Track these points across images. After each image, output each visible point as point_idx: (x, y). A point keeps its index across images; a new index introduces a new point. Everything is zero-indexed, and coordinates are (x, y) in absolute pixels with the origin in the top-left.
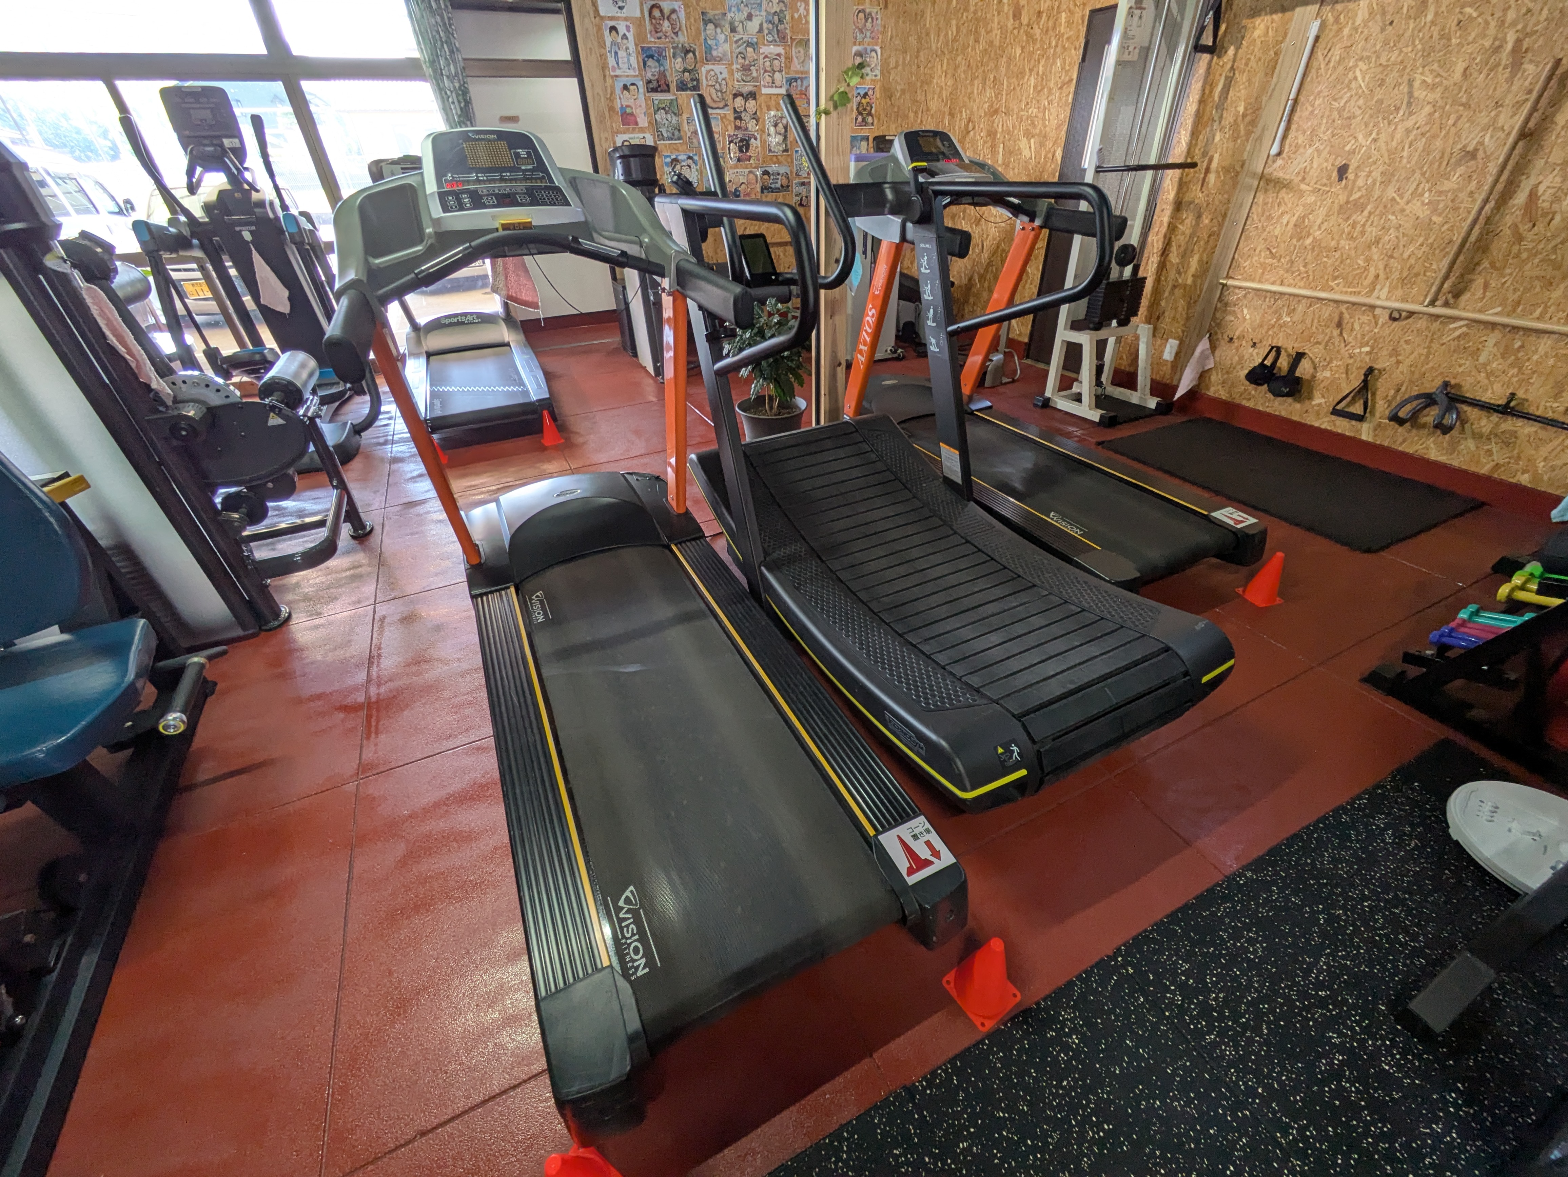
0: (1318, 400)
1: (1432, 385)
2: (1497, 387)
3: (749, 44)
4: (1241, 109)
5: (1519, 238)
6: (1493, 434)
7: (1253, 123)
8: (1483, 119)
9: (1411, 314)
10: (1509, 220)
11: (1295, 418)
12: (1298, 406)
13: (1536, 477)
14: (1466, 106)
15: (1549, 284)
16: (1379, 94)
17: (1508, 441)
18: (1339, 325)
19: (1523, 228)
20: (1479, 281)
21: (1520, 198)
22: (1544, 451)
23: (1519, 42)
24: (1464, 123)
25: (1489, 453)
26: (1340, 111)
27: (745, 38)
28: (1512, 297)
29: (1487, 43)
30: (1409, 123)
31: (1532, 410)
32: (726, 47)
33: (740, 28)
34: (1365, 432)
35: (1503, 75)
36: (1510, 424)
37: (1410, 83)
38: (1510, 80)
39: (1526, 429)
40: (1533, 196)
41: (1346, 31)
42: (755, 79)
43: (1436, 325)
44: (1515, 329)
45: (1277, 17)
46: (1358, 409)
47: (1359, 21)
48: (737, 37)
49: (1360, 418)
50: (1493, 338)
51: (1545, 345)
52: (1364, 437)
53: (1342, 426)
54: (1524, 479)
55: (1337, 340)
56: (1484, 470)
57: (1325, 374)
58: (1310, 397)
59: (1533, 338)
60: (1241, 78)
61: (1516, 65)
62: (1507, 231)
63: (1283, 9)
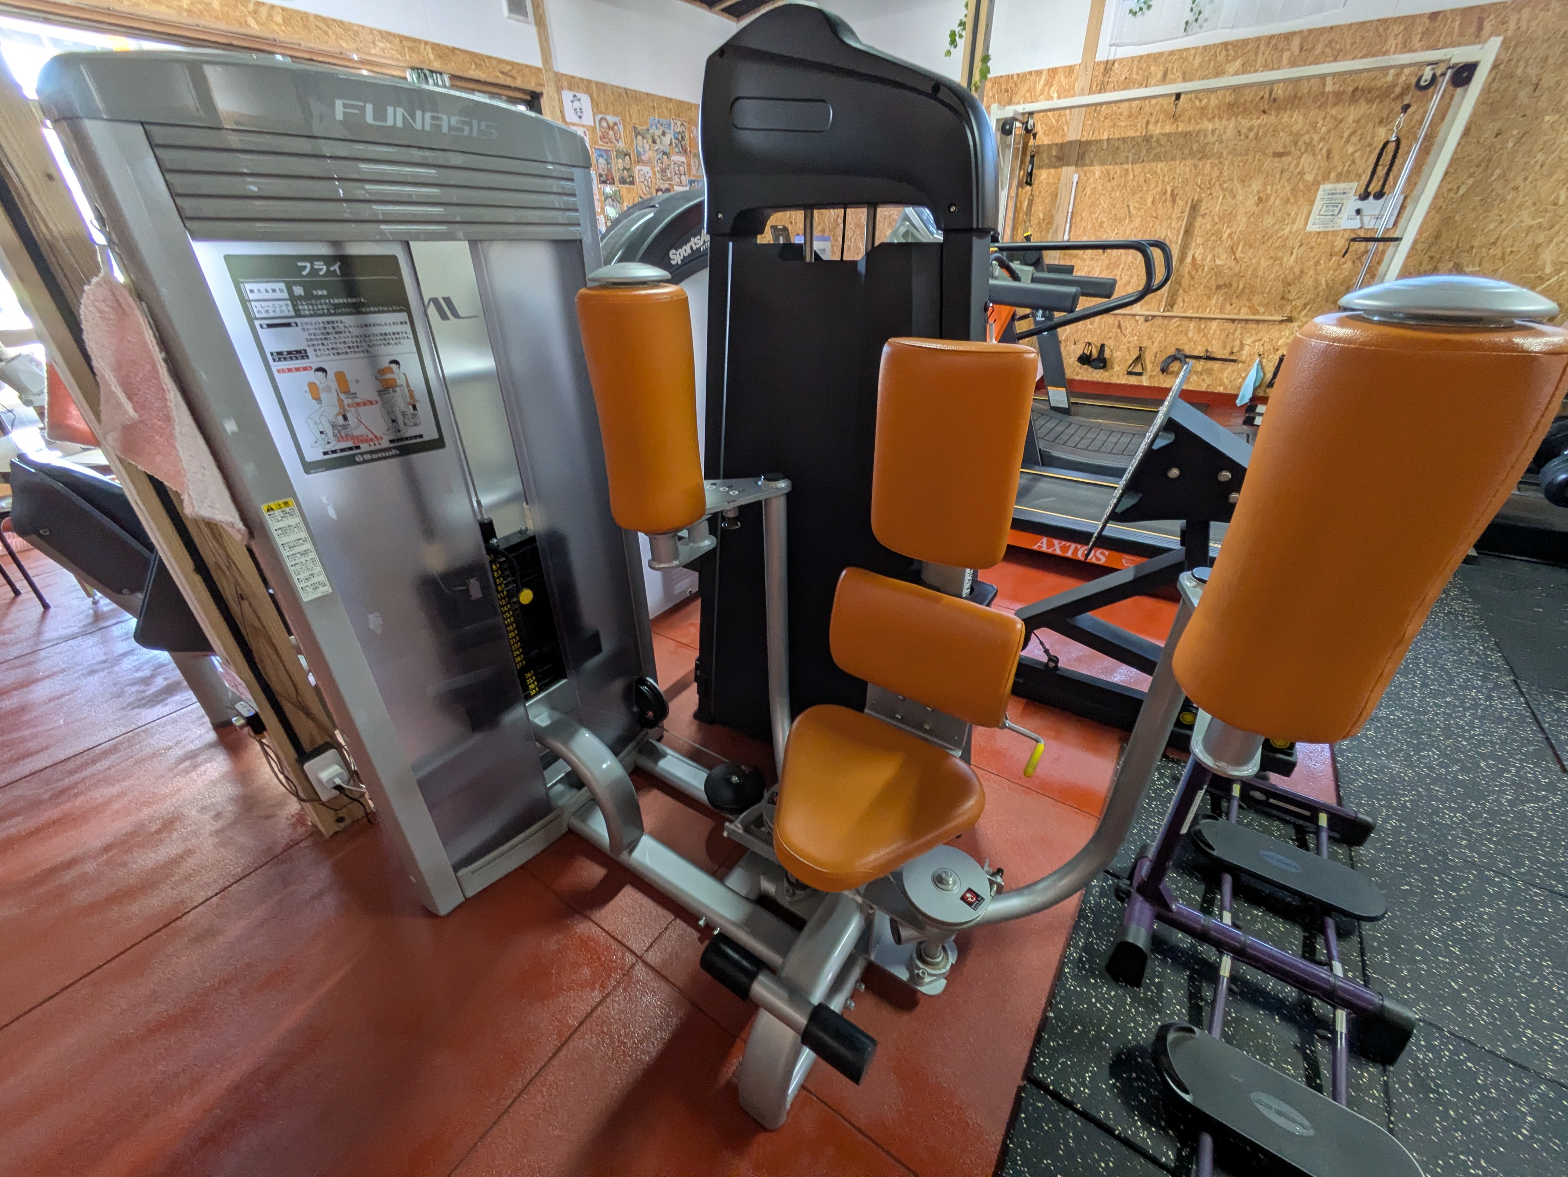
0: (1117, 368)
1: (1171, 351)
2: (1199, 348)
3: (664, 153)
4: (1041, 216)
5: (1193, 278)
6: (1203, 370)
7: (1050, 223)
8: (1165, 224)
9: (1154, 317)
10: (1186, 270)
11: (1106, 381)
12: (1106, 374)
13: (1225, 388)
14: (1156, 218)
15: (1209, 298)
16: (1114, 211)
17: (1209, 372)
18: (1119, 326)
19: (1193, 273)
20: (1180, 299)
21: (1189, 259)
22: (1225, 375)
23: (1172, 191)
24: (1157, 226)
25: (1204, 380)
26: (1097, 219)
27: (662, 148)
28: (1196, 304)
29: (1159, 189)
30: (1132, 225)
31: (1216, 356)
32: (650, 153)
33: (658, 141)
34: (1145, 381)
35: (1169, 204)
36: (1210, 364)
37: (1128, 206)
38: (1173, 207)
39: (1216, 365)
40: (1194, 258)
41: (1091, 180)
42: (670, 179)
43: (1166, 322)
44: (1201, 319)
45: (1052, 171)
46: (1138, 369)
47: (1097, 176)
48: (657, 147)
49: (1140, 374)
50: (1192, 325)
51: (1214, 325)
52: (1145, 384)
53: (1133, 380)
54: (1221, 389)
55: (1120, 335)
56: (1203, 389)
57: (1118, 354)
58: (1112, 368)
59: (1208, 322)
60: (1038, 201)
61: (1174, 201)
62: (1186, 275)
63: (1055, 167)
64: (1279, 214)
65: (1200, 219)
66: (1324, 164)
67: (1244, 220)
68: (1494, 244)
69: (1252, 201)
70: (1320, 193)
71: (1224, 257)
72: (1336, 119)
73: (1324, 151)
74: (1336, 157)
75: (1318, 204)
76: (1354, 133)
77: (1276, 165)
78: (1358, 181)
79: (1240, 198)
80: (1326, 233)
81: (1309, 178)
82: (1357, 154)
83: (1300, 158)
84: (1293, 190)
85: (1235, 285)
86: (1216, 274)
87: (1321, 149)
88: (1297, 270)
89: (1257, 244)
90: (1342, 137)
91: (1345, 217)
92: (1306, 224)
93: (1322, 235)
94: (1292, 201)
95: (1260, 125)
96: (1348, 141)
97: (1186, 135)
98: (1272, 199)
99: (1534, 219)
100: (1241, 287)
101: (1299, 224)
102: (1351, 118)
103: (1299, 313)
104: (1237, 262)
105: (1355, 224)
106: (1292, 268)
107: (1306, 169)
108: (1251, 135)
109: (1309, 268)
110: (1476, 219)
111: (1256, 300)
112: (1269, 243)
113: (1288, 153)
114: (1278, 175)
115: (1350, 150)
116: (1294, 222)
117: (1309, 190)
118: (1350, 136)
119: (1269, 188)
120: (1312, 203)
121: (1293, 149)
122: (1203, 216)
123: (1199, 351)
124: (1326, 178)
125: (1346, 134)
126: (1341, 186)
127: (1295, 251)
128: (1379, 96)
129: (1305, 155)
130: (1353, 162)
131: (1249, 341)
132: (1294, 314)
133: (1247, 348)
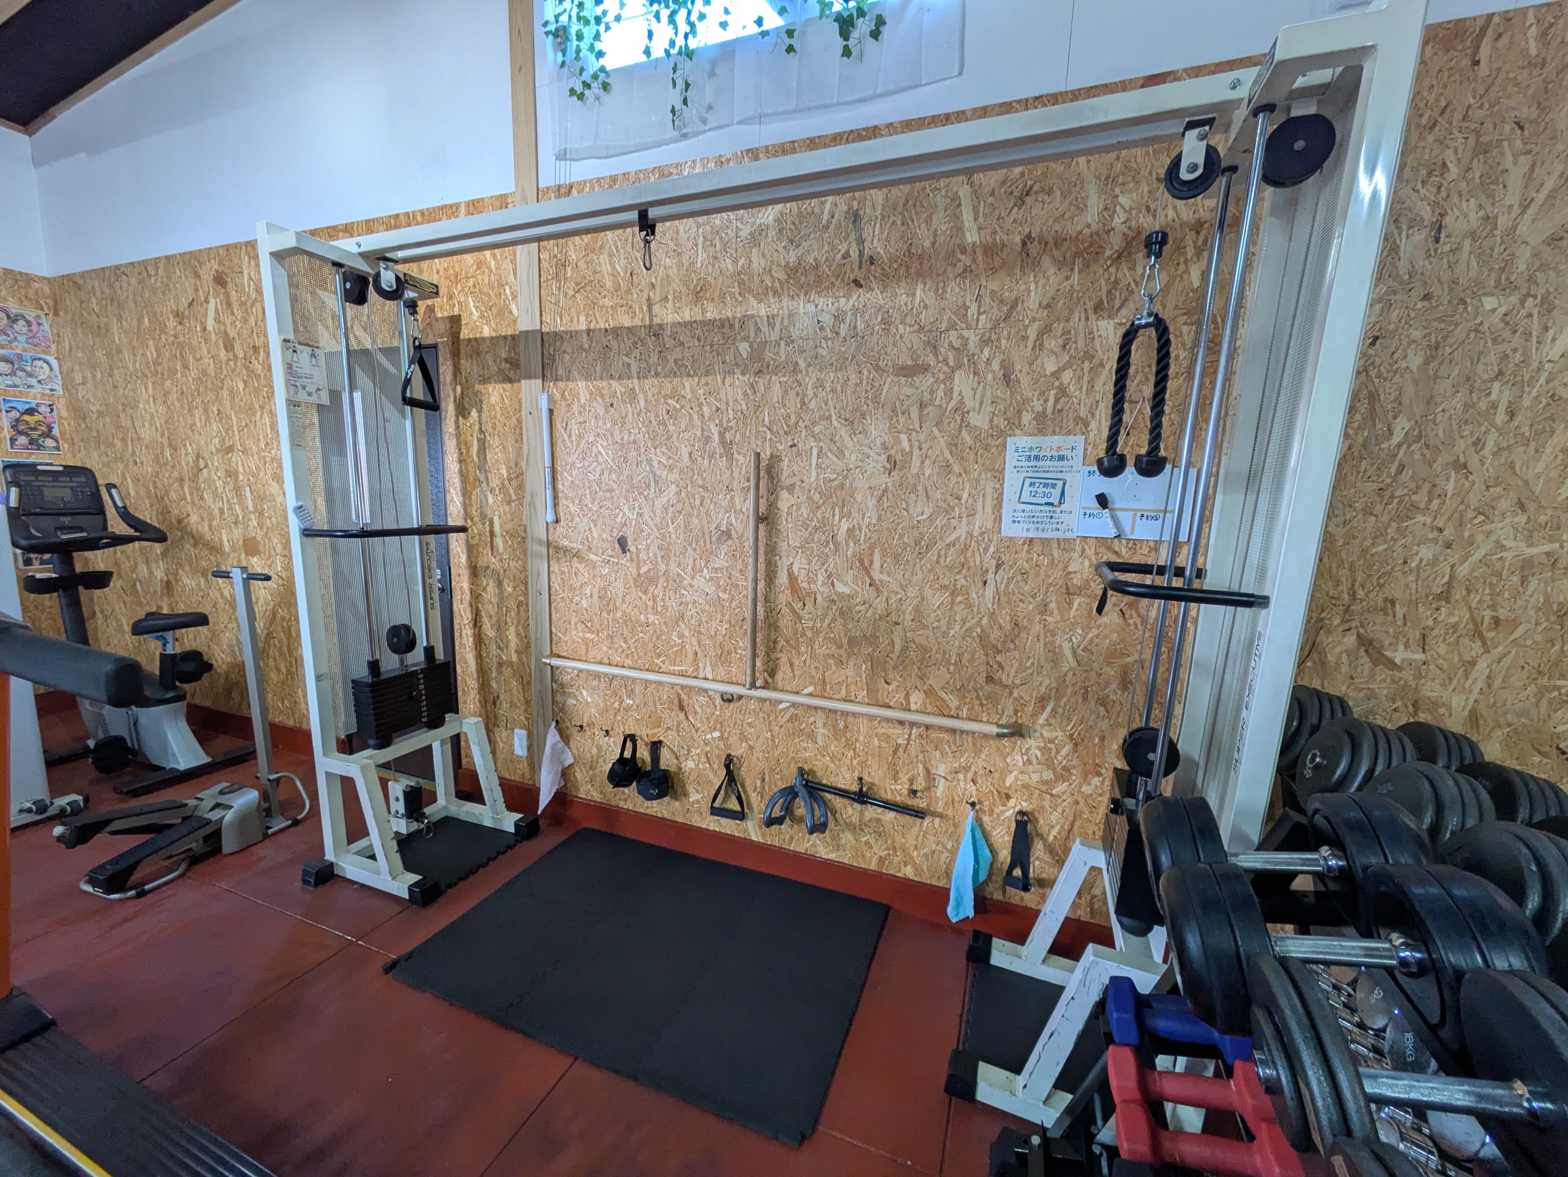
0: (693, 796)
2: (844, 772)
5: (798, 617)
6: (863, 824)
7: (521, 488)
8: (723, 501)
9: (740, 697)
10: (782, 599)
12: (678, 805)
14: (704, 488)
15: (841, 666)
16: (626, 470)
17: (878, 830)
18: (681, 707)
19: (798, 606)
20: (784, 660)
21: (782, 578)
22: (911, 839)
23: (722, 434)
24: (709, 504)
25: (869, 845)
26: (598, 483)
29: (698, 433)
30: (664, 501)
31: (882, 796)
34: (752, 832)
36: (873, 812)
37: (649, 462)
39: (887, 817)
40: (792, 576)
43: (765, 709)
44: (832, 712)
45: (506, 387)
46: (734, 805)
47: (583, 400)
49: (741, 816)
51: (863, 727)
52: (754, 839)
53: (727, 827)
54: (908, 872)
55: (685, 725)
56: (873, 866)
57: (689, 765)
58: (685, 794)
60: (493, 442)
61: (730, 457)
62: (786, 610)
63: (511, 381)
64: (938, 494)
65: (784, 494)
66: (1003, 392)
67: (871, 503)
68: (1445, 596)
69: (877, 463)
70: (1011, 458)
71: (849, 578)
72: (1002, 302)
73: (996, 365)
74: (1025, 381)
75: (1012, 481)
76: (1046, 330)
77: (908, 391)
78: (1085, 433)
79: (852, 458)
80: (1045, 542)
81: (979, 420)
82: (1067, 376)
83: (950, 378)
84: (953, 445)
85: (884, 641)
86: (842, 613)
87: (989, 361)
88: (1004, 619)
89: (907, 555)
90: (1025, 338)
91: (1077, 512)
92: (998, 519)
93: (1037, 548)
94: (956, 468)
95: (855, 310)
96: (1039, 345)
97: (723, 324)
98: (916, 461)
99: (1530, 541)
100: (898, 647)
101: (983, 519)
102: (1033, 301)
103: (1034, 715)
104: (879, 592)
105: (1103, 527)
106: (992, 615)
107: (969, 403)
108: (843, 329)
109: (1029, 617)
110: (1379, 534)
111: (938, 678)
112: (932, 555)
113: (926, 369)
114: (915, 412)
115: (1051, 367)
116: (971, 515)
117: (987, 448)
118: (1040, 335)
119: (904, 437)
120: (999, 475)
121: (931, 360)
122: (791, 488)
123: (846, 780)
124: (1014, 425)
125: (1032, 333)
126: (1051, 443)
127: (990, 576)
128: (1078, 254)
129: (958, 373)
130: (1063, 391)
131: (941, 769)
132: (1024, 720)
133: (941, 785)
